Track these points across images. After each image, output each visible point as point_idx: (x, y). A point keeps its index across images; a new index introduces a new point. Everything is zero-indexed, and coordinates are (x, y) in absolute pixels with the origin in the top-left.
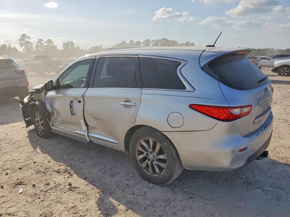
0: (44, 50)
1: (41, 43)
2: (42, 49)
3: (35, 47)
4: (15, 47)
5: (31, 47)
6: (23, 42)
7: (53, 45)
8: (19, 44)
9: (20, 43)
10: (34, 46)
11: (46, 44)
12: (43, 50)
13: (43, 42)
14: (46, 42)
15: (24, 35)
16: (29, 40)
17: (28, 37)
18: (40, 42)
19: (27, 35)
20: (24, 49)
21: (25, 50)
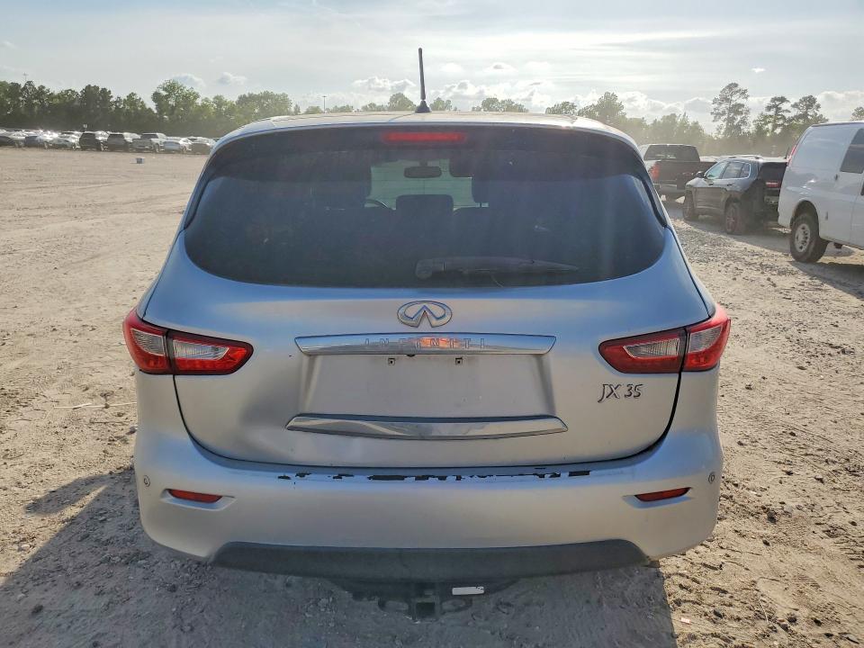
0: (783, 129)
1: (778, 109)
2: (775, 126)
3: (754, 121)
4: (697, 123)
5: (743, 122)
6: (723, 106)
7: (819, 114)
8: (712, 113)
9: (715, 109)
10: (753, 117)
11: (794, 112)
12: (778, 131)
13: (785, 106)
14: (795, 106)
15: (732, 86)
16: (741, 101)
17: (743, 93)
18: (776, 106)
19: (742, 86)
20: (719, 129)
21: (723, 131)
